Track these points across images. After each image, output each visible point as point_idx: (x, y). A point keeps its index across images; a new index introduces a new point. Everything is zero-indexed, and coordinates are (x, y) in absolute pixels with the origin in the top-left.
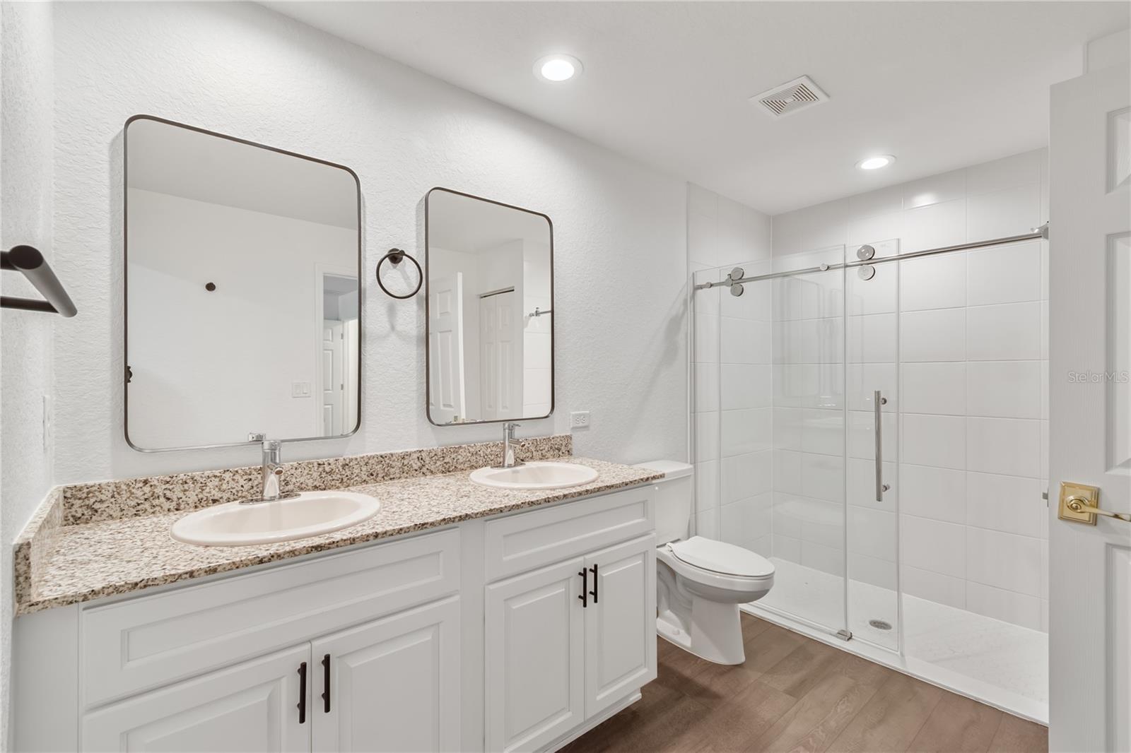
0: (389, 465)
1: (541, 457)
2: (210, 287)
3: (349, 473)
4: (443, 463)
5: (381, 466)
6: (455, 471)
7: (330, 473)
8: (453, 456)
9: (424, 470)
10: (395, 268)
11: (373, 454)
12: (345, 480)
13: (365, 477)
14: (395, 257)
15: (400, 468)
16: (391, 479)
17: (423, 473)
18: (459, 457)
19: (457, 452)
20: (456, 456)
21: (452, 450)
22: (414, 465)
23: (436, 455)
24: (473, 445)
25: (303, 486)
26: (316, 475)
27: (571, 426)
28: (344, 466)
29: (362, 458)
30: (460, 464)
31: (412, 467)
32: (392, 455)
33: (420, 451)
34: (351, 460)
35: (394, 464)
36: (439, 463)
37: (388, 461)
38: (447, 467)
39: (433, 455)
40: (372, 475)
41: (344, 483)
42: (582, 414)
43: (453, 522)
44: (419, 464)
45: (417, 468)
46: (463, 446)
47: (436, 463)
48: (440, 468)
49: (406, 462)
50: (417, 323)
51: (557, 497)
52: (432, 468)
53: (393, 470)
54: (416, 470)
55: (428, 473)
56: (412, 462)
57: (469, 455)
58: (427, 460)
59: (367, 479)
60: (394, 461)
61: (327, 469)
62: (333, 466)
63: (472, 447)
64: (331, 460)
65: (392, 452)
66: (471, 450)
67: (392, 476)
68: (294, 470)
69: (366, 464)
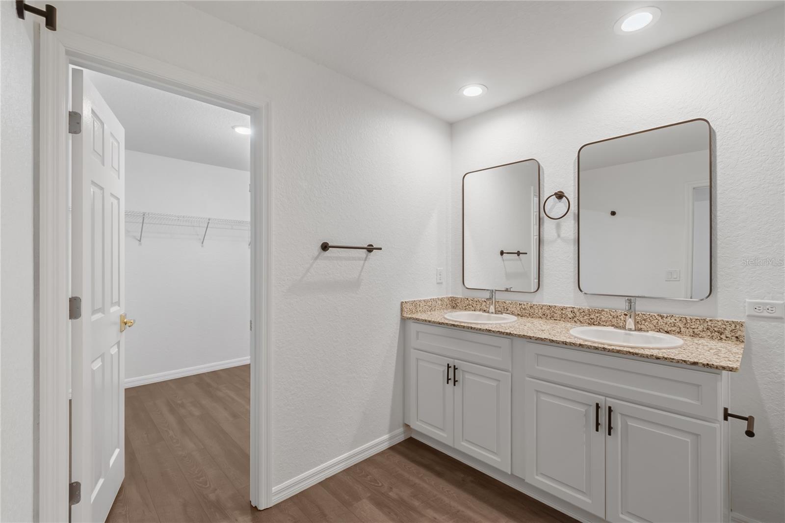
0: (553, 312)
1: (692, 334)
2: (613, 213)
3: (533, 311)
4: (589, 318)
5: (549, 311)
6: (598, 325)
7: (525, 309)
8: (596, 315)
9: (575, 319)
10: (560, 202)
11: (545, 304)
12: (531, 314)
13: (541, 315)
14: (560, 196)
15: (560, 315)
16: (555, 320)
17: (575, 321)
18: (602, 317)
19: (600, 313)
20: (600, 316)
21: (596, 311)
22: (569, 315)
23: (583, 312)
24: (614, 311)
25: (513, 313)
26: (518, 309)
27: (747, 314)
28: (531, 307)
29: (540, 305)
30: (603, 322)
31: (567, 316)
32: (555, 306)
33: (573, 308)
34: (534, 305)
35: (556, 312)
36: (586, 317)
37: (553, 309)
38: (592, 321)
39: (582, 312)
40: (544, 315)
41: (531, 316)
42: (767, 304)
43: (503, 334)
44: (572, 315)
45: (571, 317)
46: (606, 310)
47: (584, 317)
48: (587, 320)
49: (564, 312)
50: (574, 231)
51: (573, 344)
52: (581, 319)
53: (556, 315)
54: (570, 318)
55: (578, 322)
56: (567, 313)
57: (610, 316)
58: (578, 314)
59: (542, 316)
60: (556, 310)
61: (523, 307)
62: (526, 306)
63: (613, 312)
64: (525, 303)
65: (556, 305)
66: (612, 313)
67: (555, 318)
68: (510, 305)
69: (542, 308)
